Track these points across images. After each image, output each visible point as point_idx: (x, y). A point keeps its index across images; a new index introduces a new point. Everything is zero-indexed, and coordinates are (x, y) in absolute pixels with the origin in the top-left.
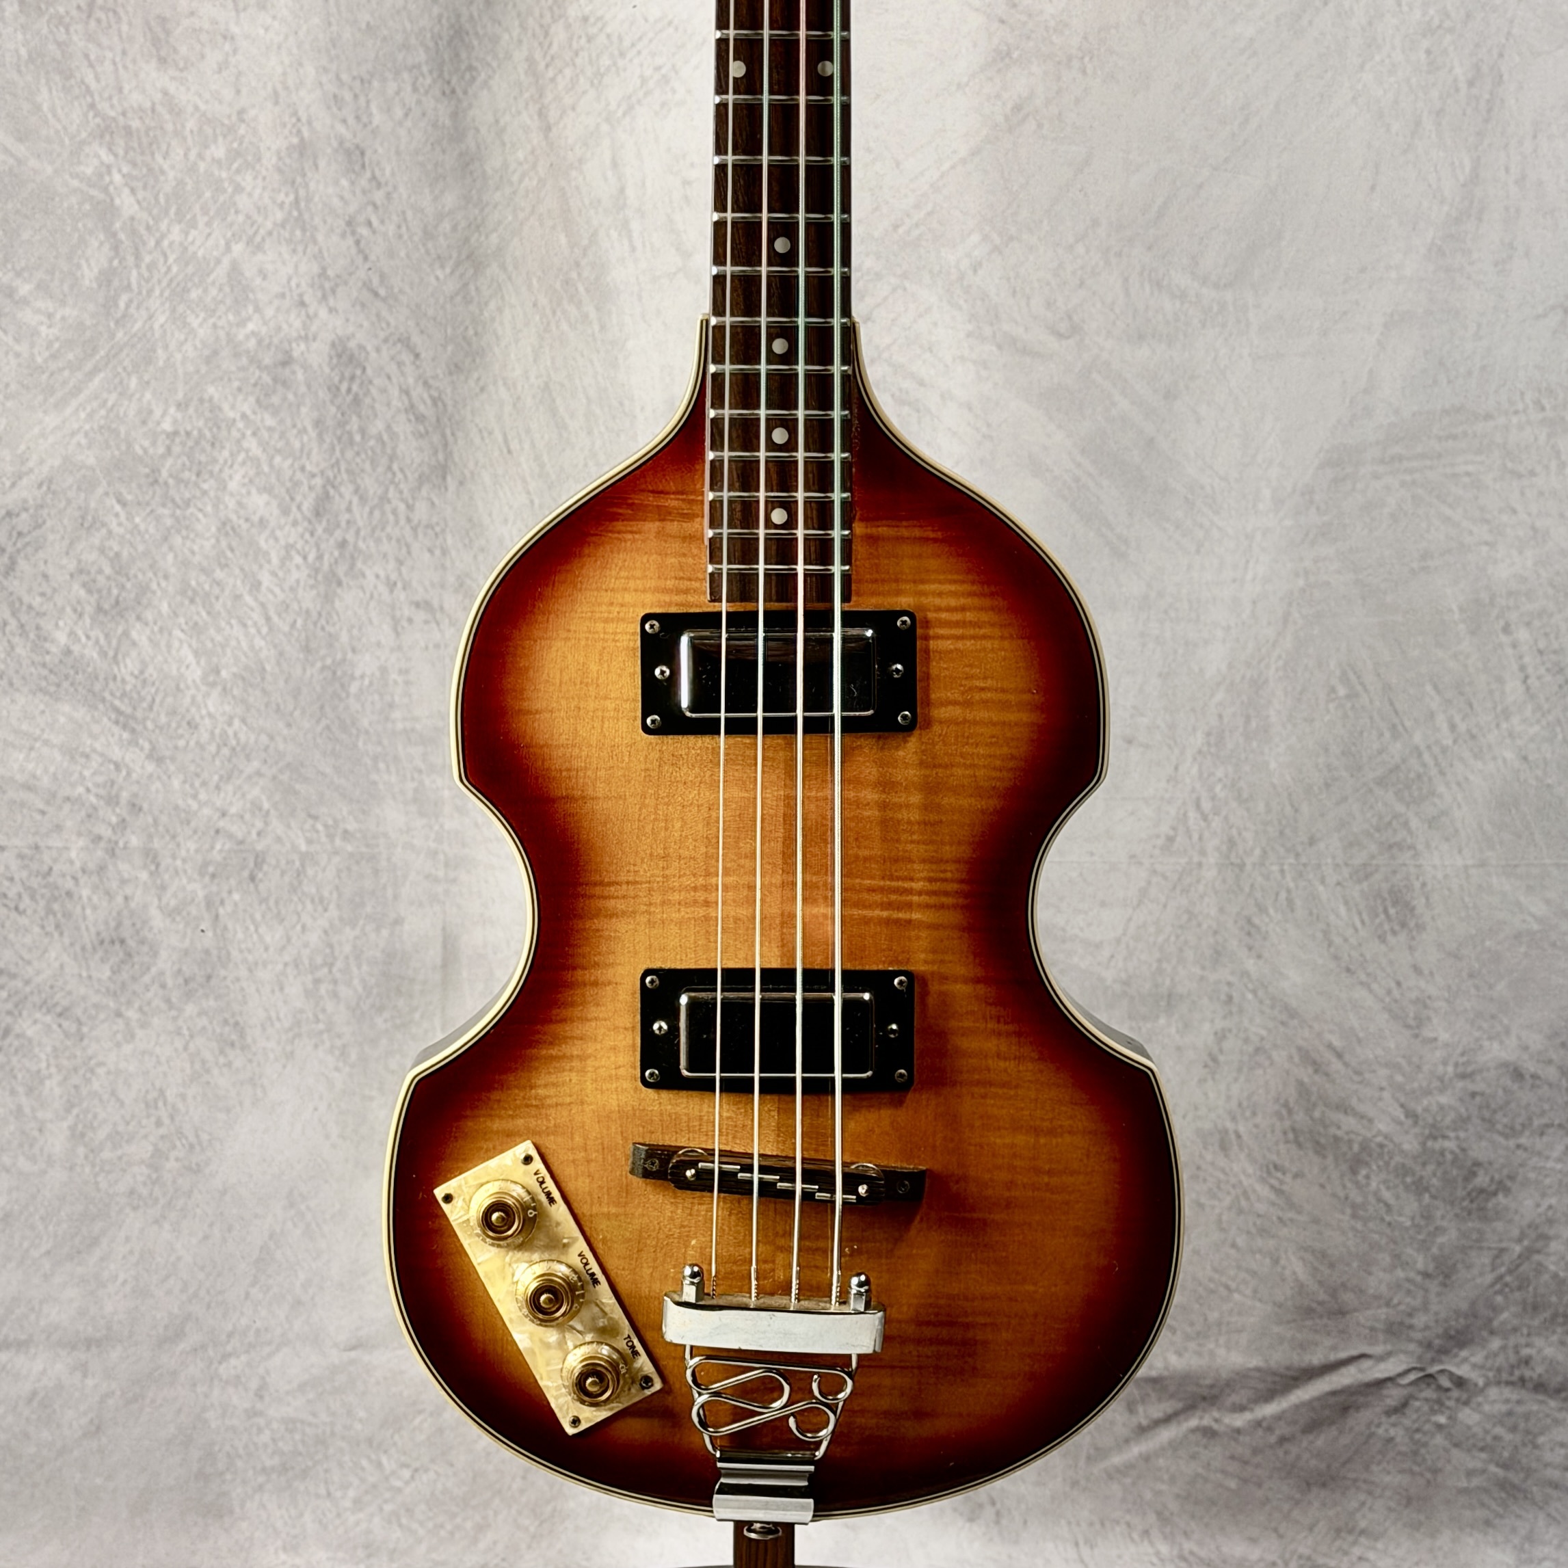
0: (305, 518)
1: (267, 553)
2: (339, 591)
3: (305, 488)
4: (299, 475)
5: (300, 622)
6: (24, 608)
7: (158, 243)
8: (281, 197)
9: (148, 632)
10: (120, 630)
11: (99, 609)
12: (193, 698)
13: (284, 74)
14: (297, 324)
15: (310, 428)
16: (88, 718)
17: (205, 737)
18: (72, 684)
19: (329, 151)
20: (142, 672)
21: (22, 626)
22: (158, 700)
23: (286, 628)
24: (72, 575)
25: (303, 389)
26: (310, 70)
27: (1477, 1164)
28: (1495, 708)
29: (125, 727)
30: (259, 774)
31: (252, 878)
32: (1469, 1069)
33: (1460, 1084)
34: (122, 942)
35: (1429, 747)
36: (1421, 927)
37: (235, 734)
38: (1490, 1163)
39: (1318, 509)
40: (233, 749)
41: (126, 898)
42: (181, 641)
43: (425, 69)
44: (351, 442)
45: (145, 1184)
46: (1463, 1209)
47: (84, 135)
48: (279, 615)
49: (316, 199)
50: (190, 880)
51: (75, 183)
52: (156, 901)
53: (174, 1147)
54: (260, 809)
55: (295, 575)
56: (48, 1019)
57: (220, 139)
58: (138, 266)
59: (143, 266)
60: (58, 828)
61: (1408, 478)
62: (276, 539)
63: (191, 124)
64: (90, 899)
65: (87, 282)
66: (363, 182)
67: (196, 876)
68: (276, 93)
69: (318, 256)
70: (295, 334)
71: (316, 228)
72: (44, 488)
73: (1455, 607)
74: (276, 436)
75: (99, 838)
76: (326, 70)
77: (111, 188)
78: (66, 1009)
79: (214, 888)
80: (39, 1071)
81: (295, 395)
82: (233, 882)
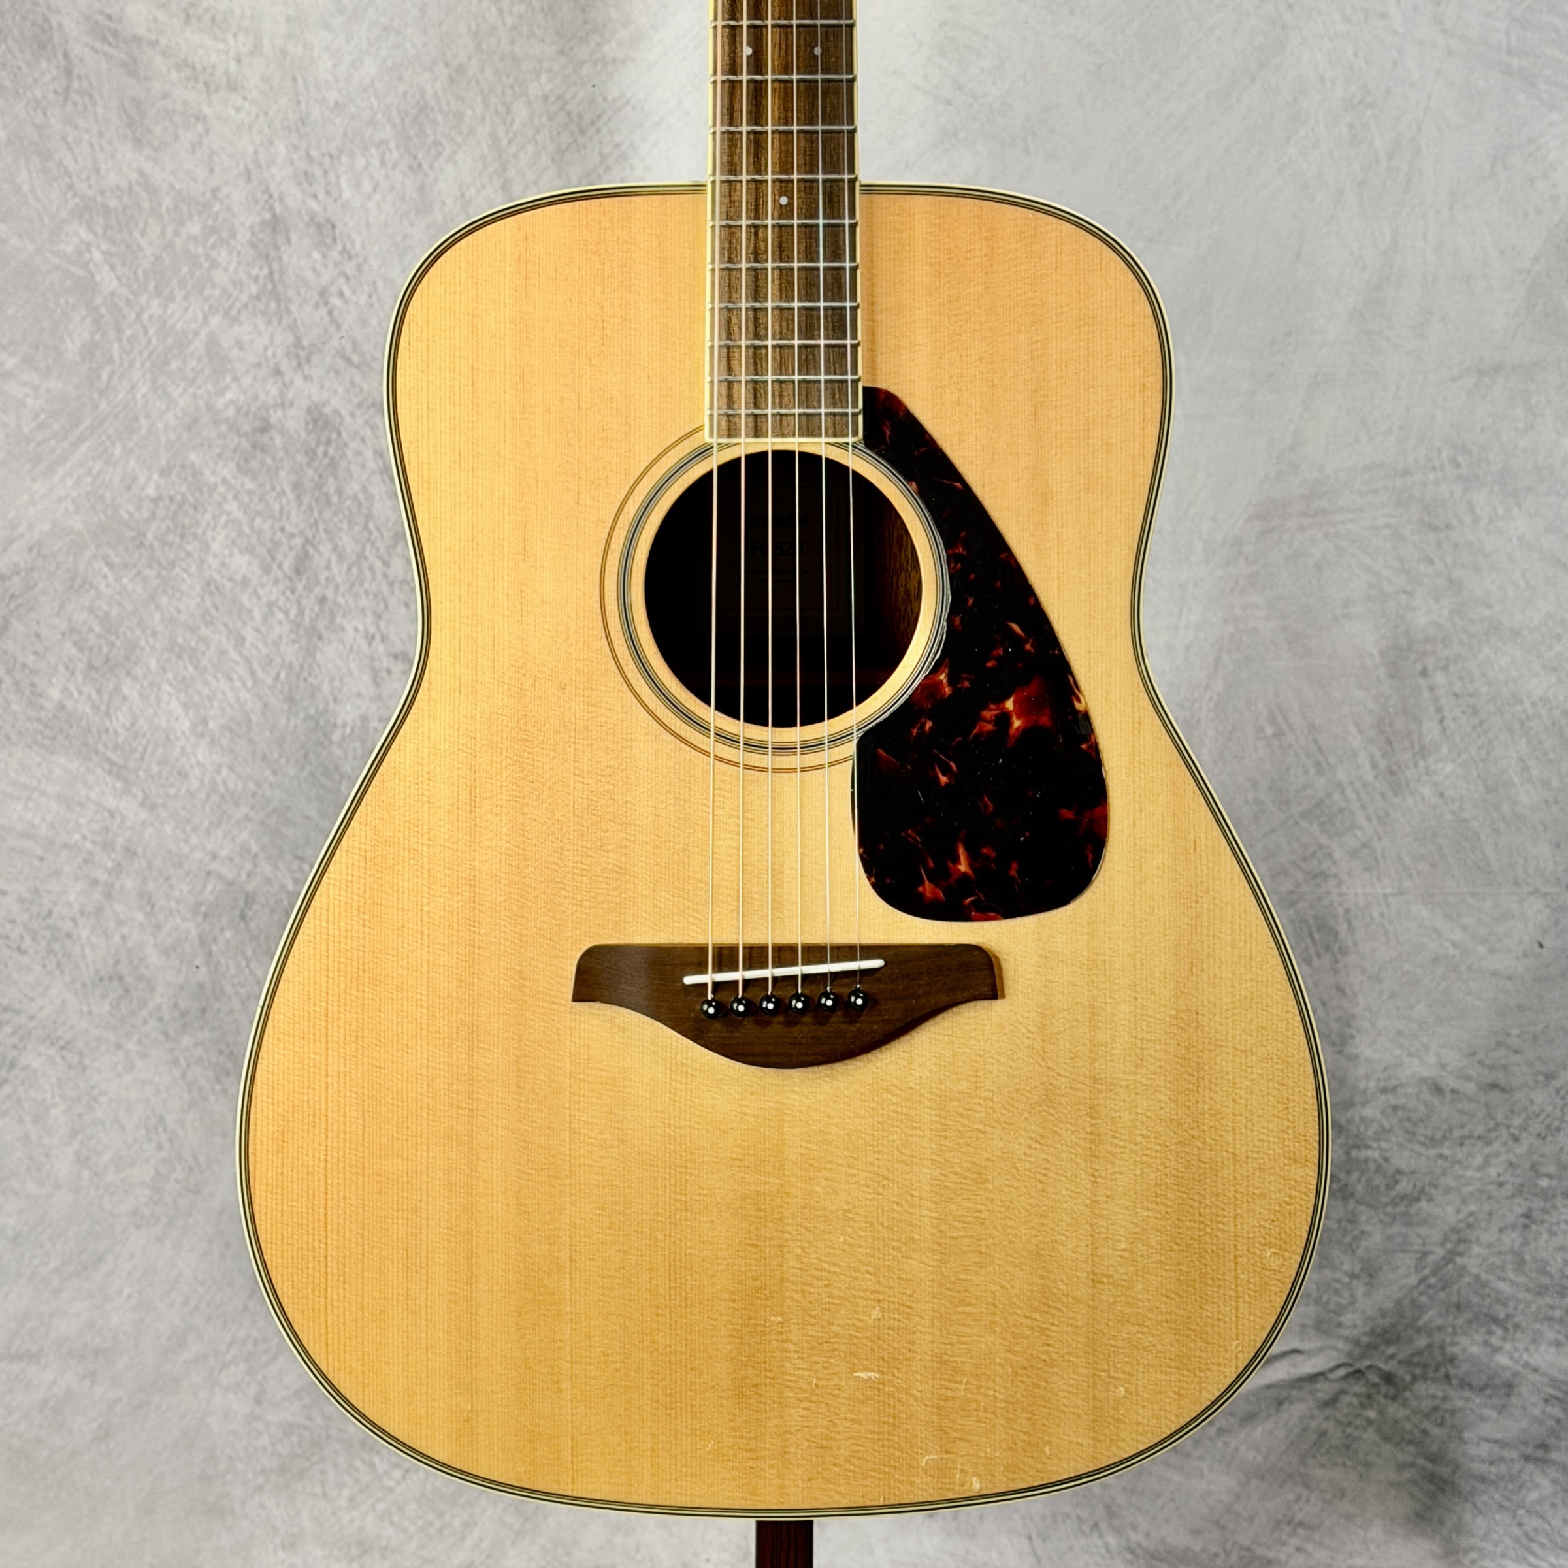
0: (285, 576)
1: (249, 611)
2: (320, 644)
3: (285, 548)
4: (278, 534)
5: (283, 676)
6: (18, 666)
7: (139, 316)
8: (255, 271)
9: (138, 687)
10: (111, 686)
11: (91, 667)
12: (183, 749)
13: (256, 153)
14: (274, 391)
15: (288, 490)
16: (82, 769)
17: (195, 784)
18: (66, 737)
19: (301, 225)
20: (133, 725)
21: (16, 684)
22: (149, 750)
23: (270, 681)
24: (63, 634)
25: (281, 454)
26: (281, 148)
27: (1399, 1172)
28: (1412, 746)
29: (118, 777)
30: (247, 818)
31: (243, 917)
32: (1390, 1084)
33: (1383, 1097)
34: (121, 978)
35: (1352, 783)
36: (1344, 952)
37: (224, 782)
38: (1413, 1173)
39: (1247, 560)
40: (223, 796)
41: (123, 938)
42: (169, 694)
43: (392, 145)
44: (328, 503)
45: (146, 1204)
46: (1387, 1214)
47: (64, 215)
48: (263, 669)
49: (290, 272)
50: (184, 919)
51: (57, 261)
52: (151, 938)
53: (174, 1169)
54: (249, 852)
55: (277, 630)
56: (52, 1052)
57: (196, 218)
58: (119, 340)
59: (124, 339)
60: (57, 873)
61: (1331, 530)
62: (259, 597)
63: (167, 202)
64: (88, 938)
65: (71, 356)
66: (335, 255)
67: (189, 916)
68: (248, 172)
69: (293, 327)
70: (271, 402)
71: (290, 300)
72: (35, 551)
73: (1375, 652)
74: (256, 500)
75: (96, 882)
76: (296, 148)
77: (91, 266)
78: (68, 1043)
79: (207, 927)
80: (44, 1101)
81: (274, 459)
82: (224, 920)
